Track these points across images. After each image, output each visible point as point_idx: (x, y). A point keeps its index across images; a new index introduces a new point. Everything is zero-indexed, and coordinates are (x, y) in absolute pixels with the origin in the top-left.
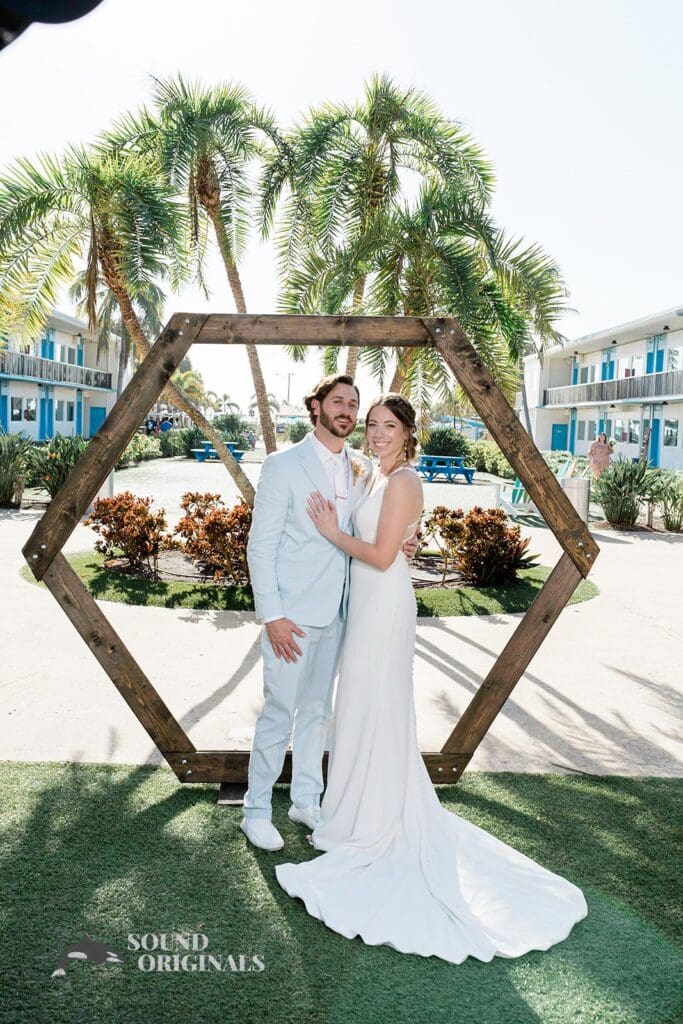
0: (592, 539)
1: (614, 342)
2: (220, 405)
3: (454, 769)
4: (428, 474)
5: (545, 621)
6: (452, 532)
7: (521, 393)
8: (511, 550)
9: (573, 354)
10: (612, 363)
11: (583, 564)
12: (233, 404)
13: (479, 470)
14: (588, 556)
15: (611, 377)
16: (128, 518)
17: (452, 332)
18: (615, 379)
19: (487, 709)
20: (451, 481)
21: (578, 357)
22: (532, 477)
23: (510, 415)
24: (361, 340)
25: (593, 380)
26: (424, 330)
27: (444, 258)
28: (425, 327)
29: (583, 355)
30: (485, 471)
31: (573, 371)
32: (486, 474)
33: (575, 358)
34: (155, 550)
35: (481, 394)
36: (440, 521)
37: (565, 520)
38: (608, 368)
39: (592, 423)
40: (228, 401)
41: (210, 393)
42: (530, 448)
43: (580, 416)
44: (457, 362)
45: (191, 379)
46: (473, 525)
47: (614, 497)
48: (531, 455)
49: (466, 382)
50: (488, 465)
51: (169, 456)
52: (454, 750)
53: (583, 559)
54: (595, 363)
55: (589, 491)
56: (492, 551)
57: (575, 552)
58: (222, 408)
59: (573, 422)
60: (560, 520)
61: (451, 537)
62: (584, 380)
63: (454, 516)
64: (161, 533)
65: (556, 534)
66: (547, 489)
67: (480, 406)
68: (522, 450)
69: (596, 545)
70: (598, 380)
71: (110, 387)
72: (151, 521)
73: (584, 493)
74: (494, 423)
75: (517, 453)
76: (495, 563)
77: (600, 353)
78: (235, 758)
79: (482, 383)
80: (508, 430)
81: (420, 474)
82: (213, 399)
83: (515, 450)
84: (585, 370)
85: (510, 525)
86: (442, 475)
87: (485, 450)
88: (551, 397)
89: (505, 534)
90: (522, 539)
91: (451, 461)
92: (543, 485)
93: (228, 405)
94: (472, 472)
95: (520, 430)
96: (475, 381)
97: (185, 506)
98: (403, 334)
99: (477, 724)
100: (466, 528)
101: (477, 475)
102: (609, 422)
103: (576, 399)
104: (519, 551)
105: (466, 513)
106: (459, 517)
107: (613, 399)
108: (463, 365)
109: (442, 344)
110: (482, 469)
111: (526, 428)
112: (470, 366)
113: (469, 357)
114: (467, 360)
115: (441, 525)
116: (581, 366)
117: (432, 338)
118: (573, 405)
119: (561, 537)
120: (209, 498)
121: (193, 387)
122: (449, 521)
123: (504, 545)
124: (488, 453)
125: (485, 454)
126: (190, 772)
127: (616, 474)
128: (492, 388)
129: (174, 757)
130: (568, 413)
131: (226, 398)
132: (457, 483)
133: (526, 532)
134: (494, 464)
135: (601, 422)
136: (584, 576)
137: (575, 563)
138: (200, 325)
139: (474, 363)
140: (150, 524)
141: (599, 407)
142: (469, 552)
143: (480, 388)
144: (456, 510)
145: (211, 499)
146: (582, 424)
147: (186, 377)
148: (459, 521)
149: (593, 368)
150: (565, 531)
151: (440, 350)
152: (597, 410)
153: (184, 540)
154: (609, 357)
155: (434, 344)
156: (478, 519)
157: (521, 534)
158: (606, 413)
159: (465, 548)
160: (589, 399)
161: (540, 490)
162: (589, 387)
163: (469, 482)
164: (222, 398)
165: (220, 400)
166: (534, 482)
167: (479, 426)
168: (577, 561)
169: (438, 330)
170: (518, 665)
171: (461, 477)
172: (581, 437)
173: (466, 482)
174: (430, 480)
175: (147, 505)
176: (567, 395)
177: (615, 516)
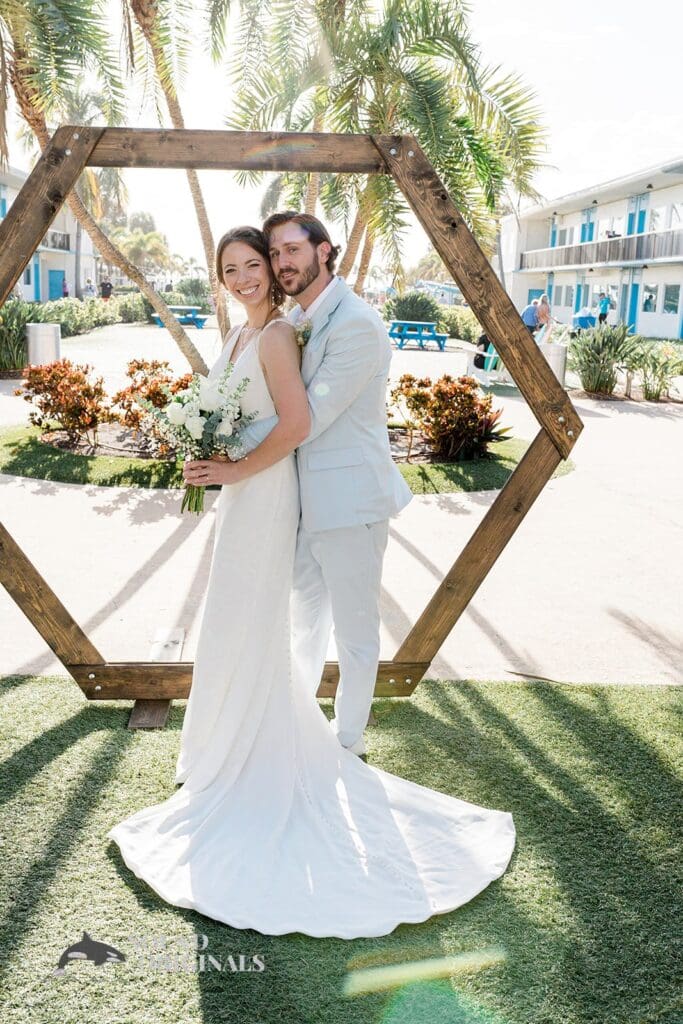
0: (575, 413)
1: (595, 202)
2: (187, 269)
3: (408, 681)
4: (399, 341)
5: (516, 509)
6: (419, 401)
7: (497, 256)
8: (481, 423)
9: (551, 215)
10: (592, 225)
11: (564, 442)
12: (200, 268)
13: (451, 337)
14: (570, 433)
15: (590, 239)
16: (62, 387)
17: (411, 154)
18: (594, 242)
19: (446, 613)
20: (422, 348)
21: (557, 218)
22: (506, 337)
23: (481, 260)
24: (296, 164)
25: (571, 243)
26: (376, 151)
27: (411, 84)
28: (376, 146)
29: (563, 216)
30: (459, 337)
31: (551, 232)
32: (459, 341)
33: (553, 219)
34: (94, 423)
35: (446, 233)
36: (405, 390)
37: (544, 391)
38: (588, 230)
39: (569, 289)
40: (194, 265)
41: (176, 256)
42: (504, 302)
43: (558, 281)
44: (417, 193)
45: (154, 241)
46: (441, 395)
47: (592, 365)
48: (505, 311)
49: (428, 218)
50: (461, 332)
51: (130, 321)
52: (409, 659)
53: (564, 437)
54: (574, 225)
55: (566, 358)
56: (461, 422)
57: (554, 428)
58: (189, 271)
59: (550, 287)
60: (538, 390)
61: (416, 407)
62: (562, 242)
63: (422, 384)
64: (100, 403)
65: (534, 407)
66: (523, 353)
67: (445, 249)
68: (494, 304)
69: (579, 419)
70: (577, 242)
71: (68, 249)
72: (88, 390)
73: (560, 359)
74: (461, 271)
75: (488, 308)
76: (465, 435)
77: (580, 214)
78: (151, 671)
79: (447, 220)
80: (477, 279)
81: (391, 340)
82: (180, 263)
83: (485, 304)
84: (563, 233)
85: (480, 396)
86: (414, 343)
87: (458, 316)
88: (528, 261)
89: (476, 405)
90: (493, 410)
91: (423, 327)
92: (518, 347)
93: (196, 269)
94: (444, 339)
95: (493, 279)
96: (438, 219)
97: (131, 374)
98: (349, 156)
99: (435, 629)
100: (433, 398)
101: (450, 343)
102: (587, 287)
103: (554, 263)
104: (489, 424)
105: (434, 382)
106: (426, 386)
107: (591, 262)
108: (424, 197)
109: (397, 168)
110: (455, 335)
111: (499, 277)
112: (432, 199)
113: (432, 186)
114: (429, 190)
115: (406, 395)
116: (560, 228)
117: (386, 161)
118: (549, 269)
119: (538, 410)
120: (155, 366)
121: (156, 249)
122: (415, 389)
123: (474, 417)
124: (461, 319)
125: (458, 320)
126: (99, 688)
127: (595, 341)
128: (460, 226)
129: (79, 670)
130: (545, 277)
131: (192, 260)
132: (427, 350)
133: (498, 403)
134: (467, 331)
135: (579, 286)
136: (563, 457)
137: (553, 442)
138: (92, 142)
139: (437, 193)
140: (87, 393)
141: (577, 271)
142: (437, 424)
143: (444, 227)
144: (424, 379)
145: (160, 366)
146: (559, 289)
147: (149, 238)
148: (427, 390)
149: (572, 230)
150: (543, 402)
151: (396, 177)
152: (575, 275)
153: (123, 412)
154: (589, 218)
155: (388, 170)
156: (446, 388)
157: (492, 404)
158: (584, 278)
159: (433, 420)
160: (567, 262)
161: (515, 353)
162: (569, 249)
163: (441, 348)
164: (189, 261)
165: (186, 263)
166: (509, 344)
167: (453, 291)
168: (556, 438)
169: (393, 152)
170: (483, 561)
171: (433, 344)
172: (558, 303)
173: (438, 349)
174: (400, 347)
175: (86, 373)
176: (544, 258)
177: (592, 385)
